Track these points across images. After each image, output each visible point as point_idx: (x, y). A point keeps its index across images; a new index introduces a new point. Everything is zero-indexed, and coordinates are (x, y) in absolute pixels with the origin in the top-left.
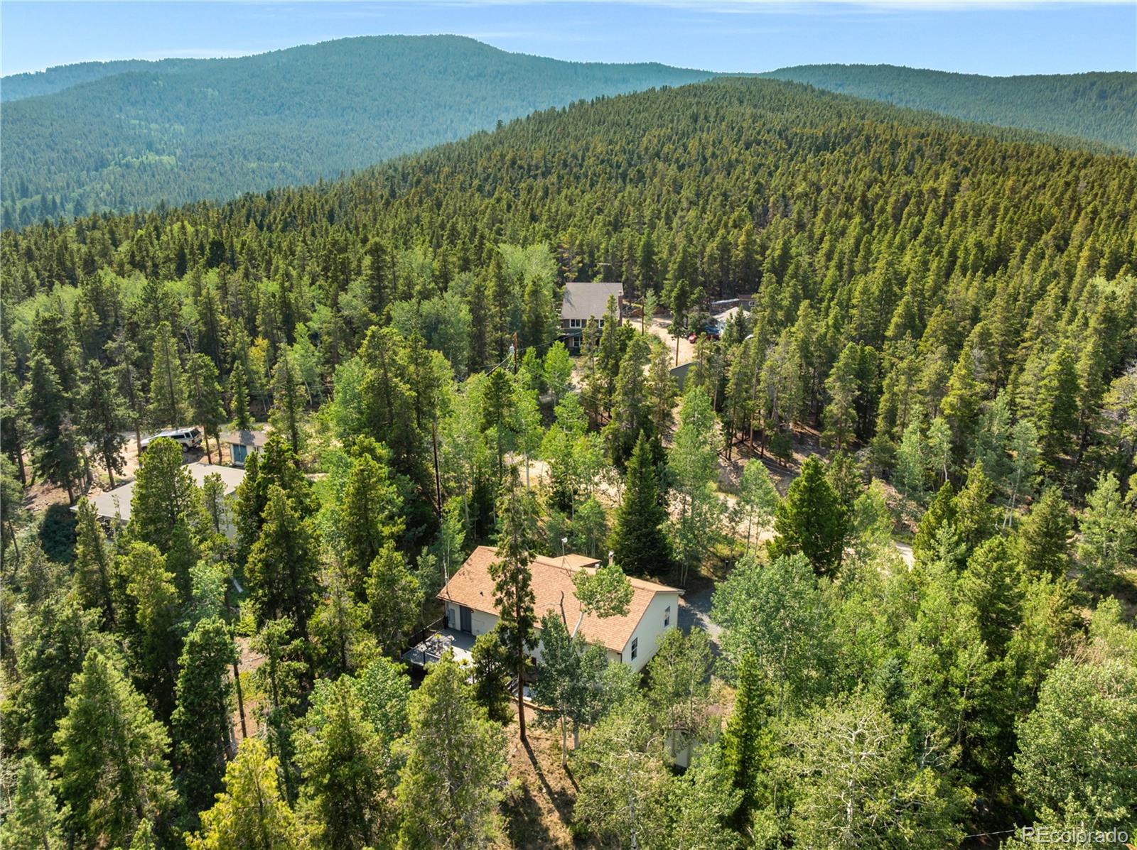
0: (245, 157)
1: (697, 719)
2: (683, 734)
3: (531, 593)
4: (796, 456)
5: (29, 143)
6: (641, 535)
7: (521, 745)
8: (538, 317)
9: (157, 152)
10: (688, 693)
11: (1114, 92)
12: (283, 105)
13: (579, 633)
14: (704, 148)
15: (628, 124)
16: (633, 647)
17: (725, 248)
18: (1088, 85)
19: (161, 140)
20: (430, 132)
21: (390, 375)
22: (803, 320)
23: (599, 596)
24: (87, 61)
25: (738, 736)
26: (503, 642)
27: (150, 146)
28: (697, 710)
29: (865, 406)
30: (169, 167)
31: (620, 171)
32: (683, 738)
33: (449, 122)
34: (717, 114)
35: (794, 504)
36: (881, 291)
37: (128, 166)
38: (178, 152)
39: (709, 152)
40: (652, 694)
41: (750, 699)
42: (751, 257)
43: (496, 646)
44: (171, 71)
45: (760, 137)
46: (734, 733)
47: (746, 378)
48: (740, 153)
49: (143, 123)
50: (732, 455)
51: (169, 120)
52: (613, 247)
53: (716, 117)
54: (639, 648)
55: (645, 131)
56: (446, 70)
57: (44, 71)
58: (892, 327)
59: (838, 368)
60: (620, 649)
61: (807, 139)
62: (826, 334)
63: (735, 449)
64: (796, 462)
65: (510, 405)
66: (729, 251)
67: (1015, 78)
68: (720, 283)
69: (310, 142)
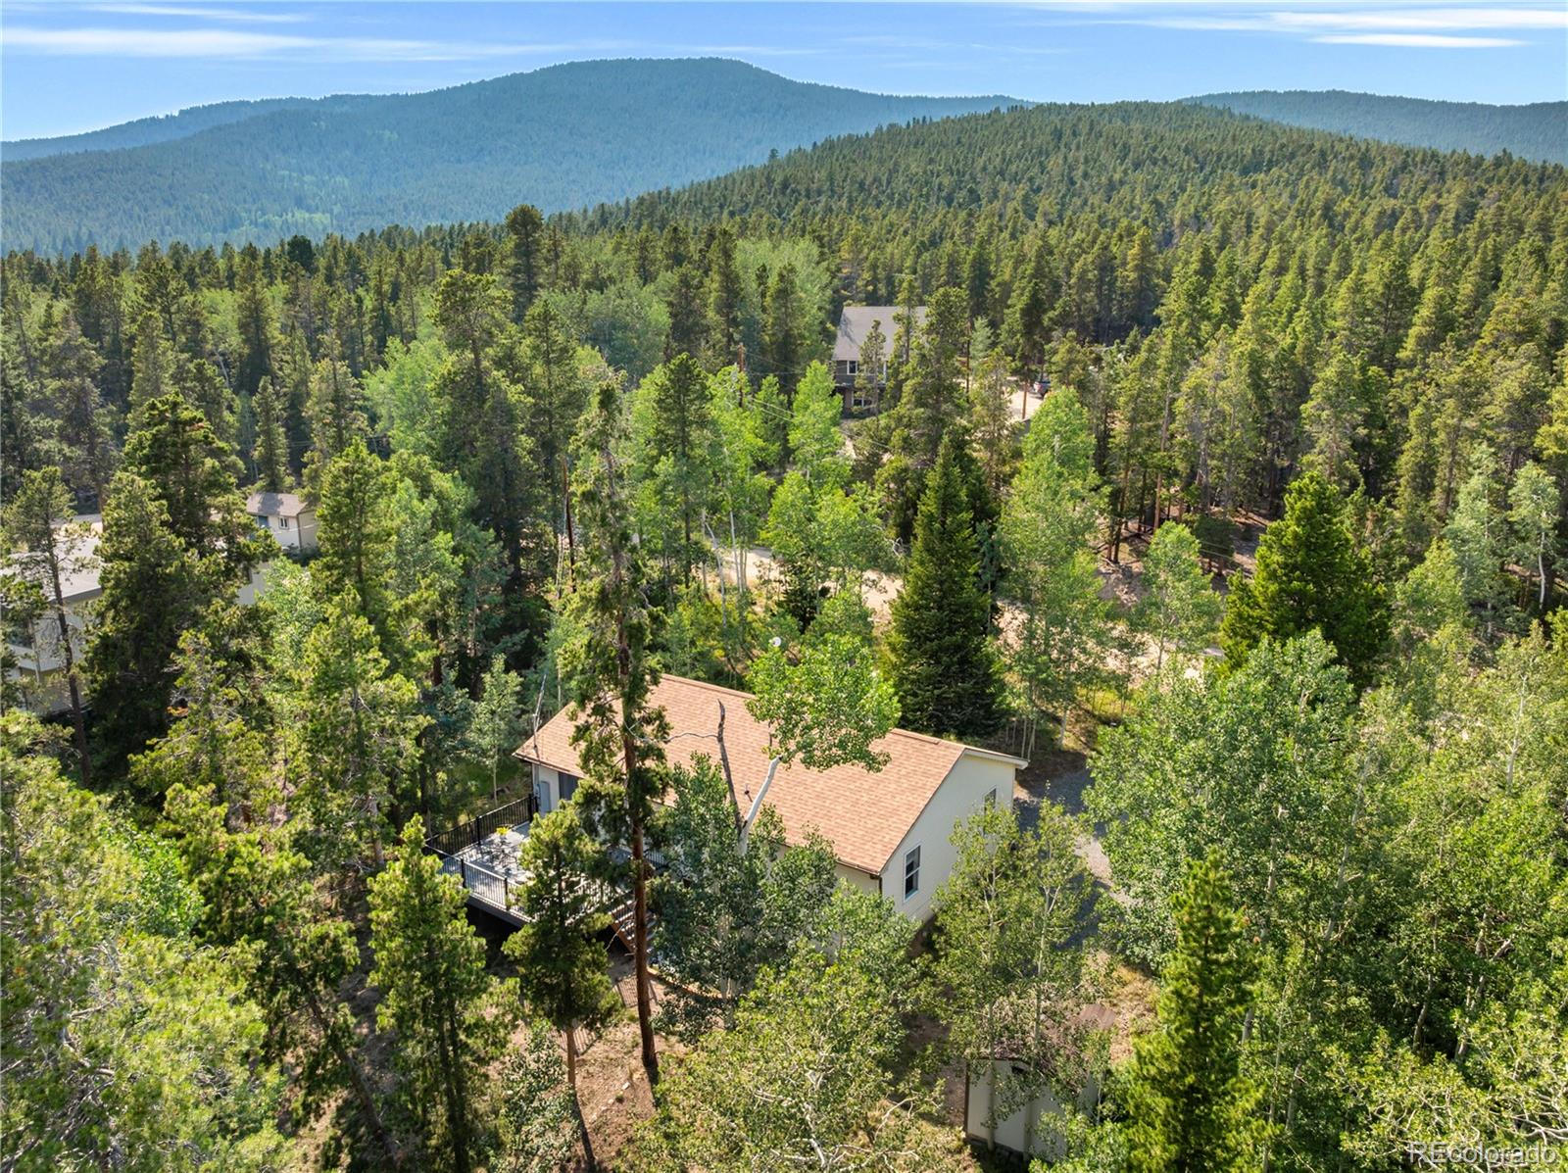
0: (424, 214)
1: (1054, 1036)
2: (1016, 1070)
3: (660, 716)
5: (141, 196)
6: (941, 649)
7: (640, 1073)
8: (788, 335)
9: (309, 210)
10: (1031, 972)
12: (482, 149)
13: (769, 813)
14: (1071, 169)
15: (959, 142)
16: (910, 868)
17: (1106, 266)
19: (315, 195)
21: (485, 363)
22: (1254, 320)
23: (808, 717)
24: (231, 100)
25: (1168, 1093)
26: (591, 828)
27: (299, 202)
28: (1052, 1014)
30: (321, 228)
31: (944, 194)
32: (1015, 1082)
34: (1091, 129)
35: (1273, 576)
36: (1387, 286)
37: (266, 226)
38: (337, 209)
39: (1078, 174)
40: (942, 969)
41: (1207, 987)
42: (1148, 281)
43: (571, 834)
44: (338, 110)
45: (1156, 155)
46: (1158, 1083)
47: (1149, 412)
48: (1125, 172)
49: (295, 175)
50: (1121, 555)
51: (330, 171)
52: (924, 266)
53: (1089, 134)
54: (924, 873)
55: (982, 150)
56: (707, 104)
57: (176, 114)
58: (1410, 343)
59: (1327, 381)
60: (876, 866)
61: (1229, 158)
62: (1293, 346)
63: (1125, 548)
65: (703, 422)
66: (1113, 269)
67: (1533, 106)
68: (1098, 321)
69: (516, 196)
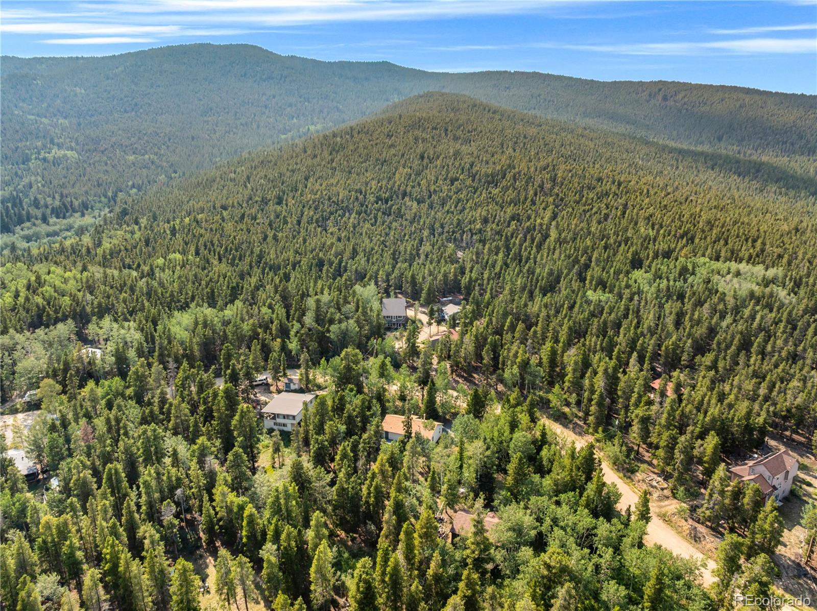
0: (124, 151)
3: (412, 427)
4: (475, 375)
9: (60, 147)
11: (672, 96)
13: (423, 435)
18: (657, 90)
20: (242, 124)
29: (496, 358)
30: (75, 161)
33: (253, 116)
37: (45, 160)
38: (74, 146)
42: (457, 278)
46: (458, 453)
54: (435, 438)
56: (245, 75)
60: (432, 438)
63: (454, 374)
64: (474, 378)
66: (447, 276)
68: (444, 290)
